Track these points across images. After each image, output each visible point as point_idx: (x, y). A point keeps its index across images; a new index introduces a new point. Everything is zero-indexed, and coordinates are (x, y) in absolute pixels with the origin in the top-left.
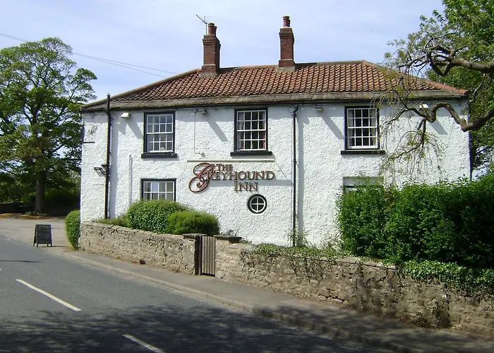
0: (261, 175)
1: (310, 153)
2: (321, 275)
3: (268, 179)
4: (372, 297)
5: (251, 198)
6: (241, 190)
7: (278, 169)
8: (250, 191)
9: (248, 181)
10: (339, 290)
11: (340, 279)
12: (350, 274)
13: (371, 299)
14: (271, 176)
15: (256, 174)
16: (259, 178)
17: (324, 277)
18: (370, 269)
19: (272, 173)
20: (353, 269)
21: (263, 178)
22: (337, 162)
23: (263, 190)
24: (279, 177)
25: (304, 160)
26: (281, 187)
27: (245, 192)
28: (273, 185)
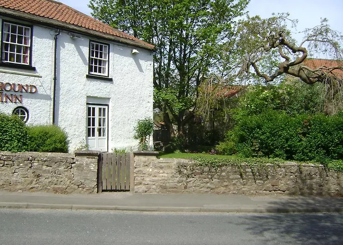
0: (26, 88)
1: (65, 73)
2: (267, 177)
3: (31, 92)
4: (307, 185)
5: (15, 109)
6: (6, 102)
7: (40, 84)
8: (15, 103)
9: (14, 93)
10: (282, 185)
11: (283, 177)
12: (291, 173)
13: (306, 187)
14: (34, 90)
15: (21, 87)
16: (24, 91)
17: (269, 177)
18: (307, 168)
19: (35, 87)
20: (294, 169)
21: (26, 91)
22: (83, 84)
23: (26, 102)
24: (41, 91)
25: (61, 79)
26: (42, 100)
27: (10, 104)
28: (36, 98)
